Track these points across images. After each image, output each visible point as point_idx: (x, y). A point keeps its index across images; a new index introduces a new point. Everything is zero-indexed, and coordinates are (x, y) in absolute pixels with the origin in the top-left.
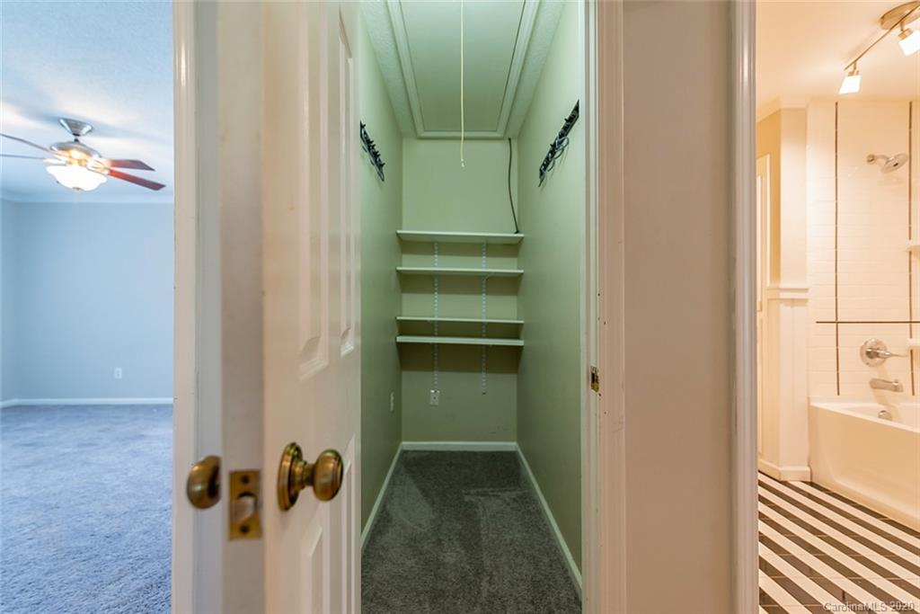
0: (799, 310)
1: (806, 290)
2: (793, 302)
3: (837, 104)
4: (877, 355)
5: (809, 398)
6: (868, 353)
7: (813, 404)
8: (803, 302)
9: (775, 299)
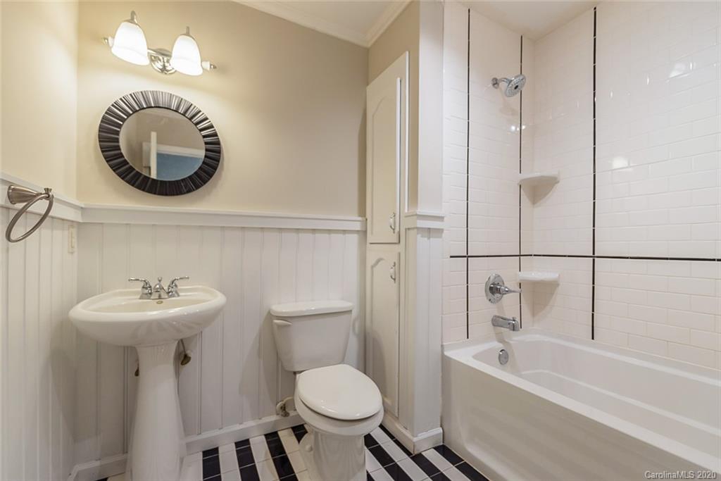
0: (434, 241)
1: (441, 218)
2: (429, 232)
3: (469, 10)
4: (498, 291)
5: (442, 346)
6: (491, 288)
7: (446, 353)
8: (439, 232)
9: (414, 228)
